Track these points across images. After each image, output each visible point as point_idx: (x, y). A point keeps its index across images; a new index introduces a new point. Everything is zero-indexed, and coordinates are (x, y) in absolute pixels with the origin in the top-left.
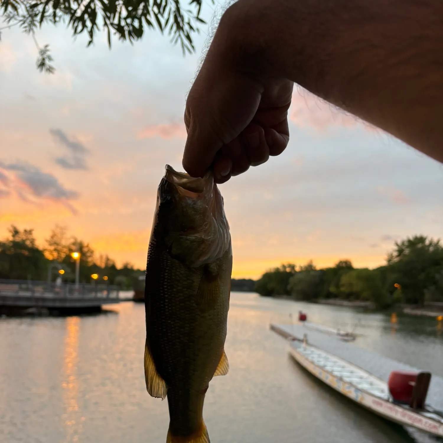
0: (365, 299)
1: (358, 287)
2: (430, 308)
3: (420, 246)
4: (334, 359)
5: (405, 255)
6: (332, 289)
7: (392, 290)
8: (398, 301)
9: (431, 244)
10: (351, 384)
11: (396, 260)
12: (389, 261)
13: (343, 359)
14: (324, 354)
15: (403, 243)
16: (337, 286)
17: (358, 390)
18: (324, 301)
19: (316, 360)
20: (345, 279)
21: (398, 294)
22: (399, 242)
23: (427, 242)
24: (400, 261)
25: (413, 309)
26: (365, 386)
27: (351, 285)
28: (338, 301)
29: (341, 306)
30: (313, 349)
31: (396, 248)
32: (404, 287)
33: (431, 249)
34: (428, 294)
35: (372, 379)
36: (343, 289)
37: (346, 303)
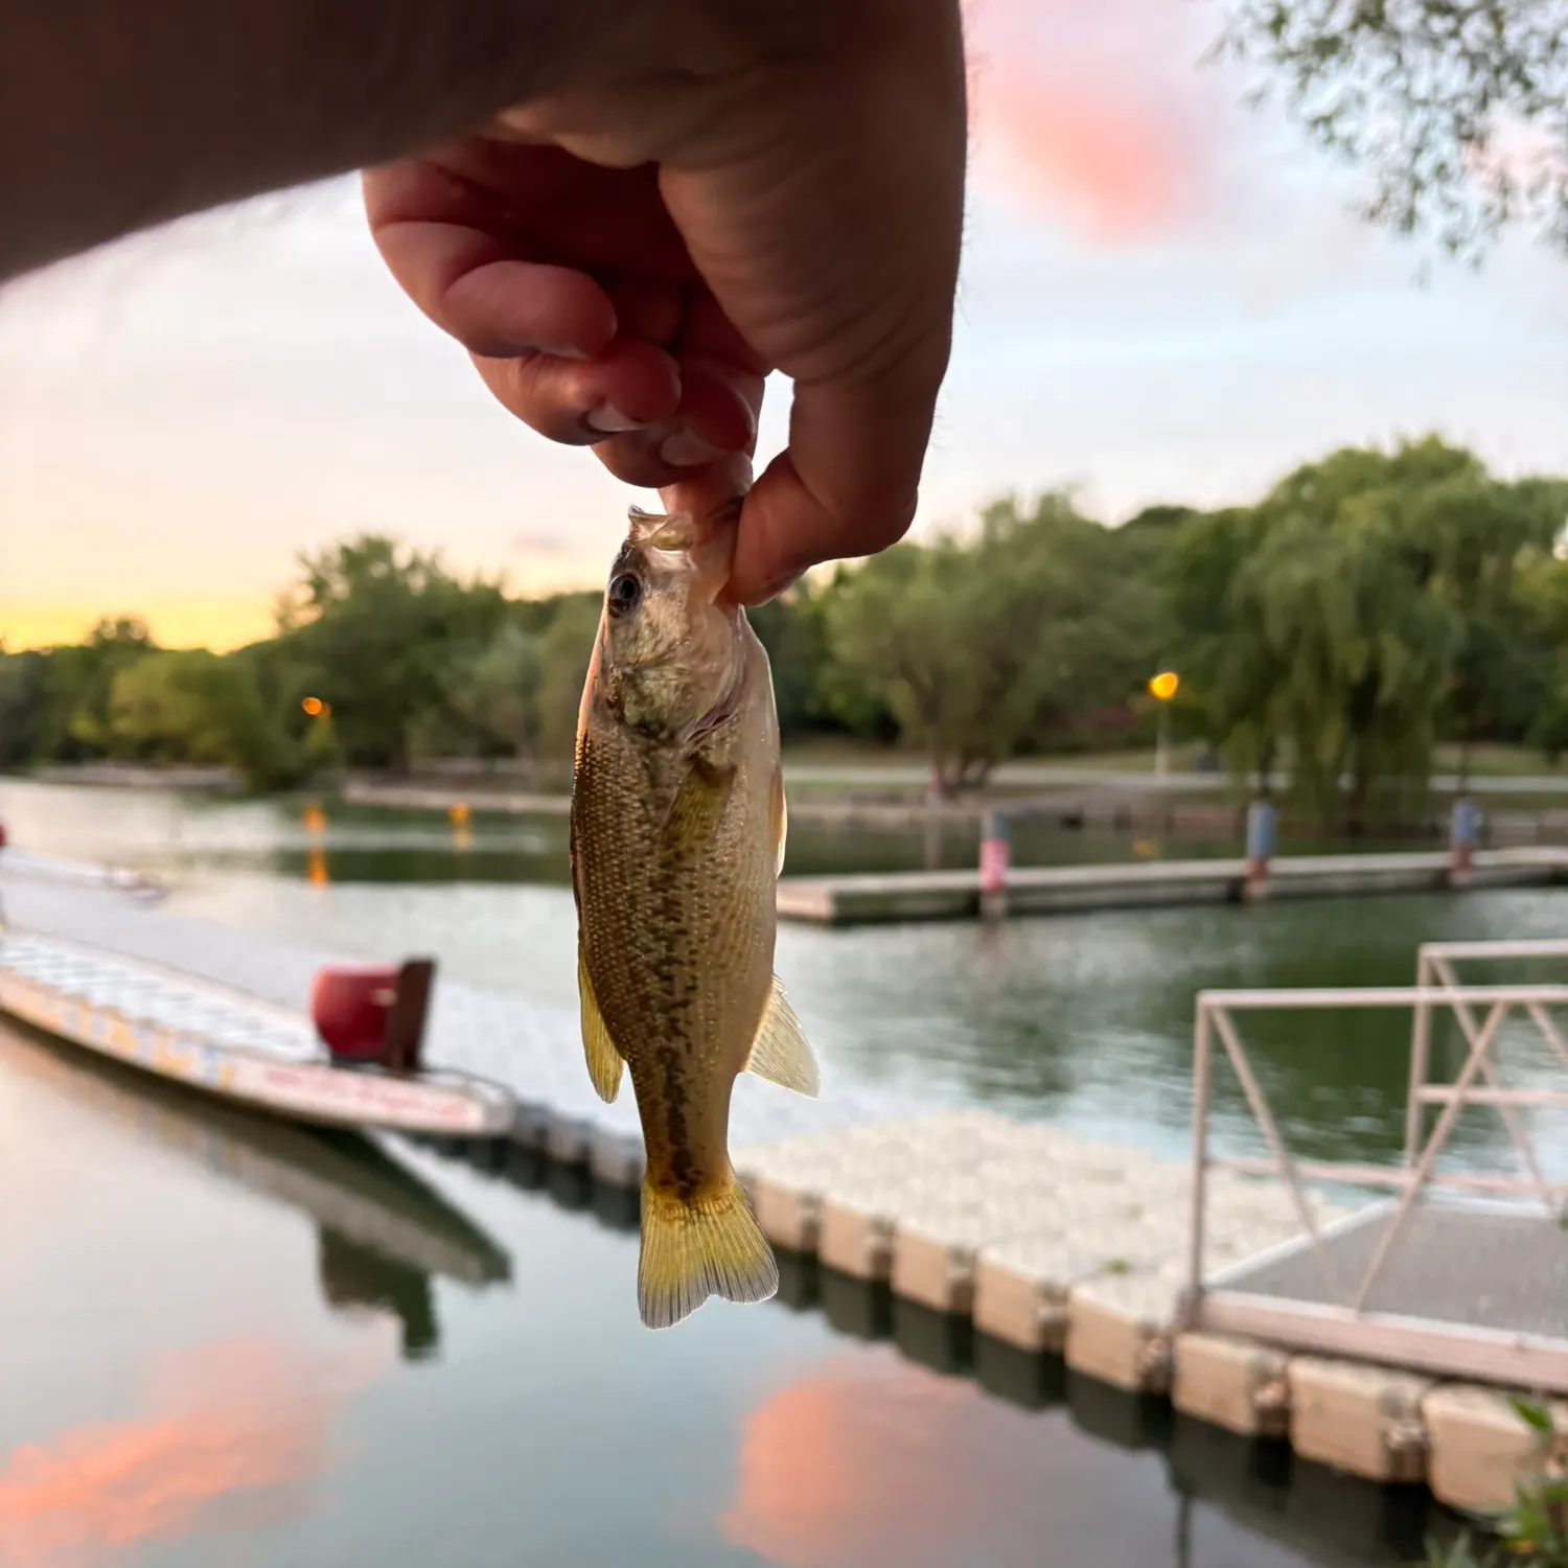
0: (208, 760)
1: (179, 714)
2: (429, 780)
3: (378, 570)
4: (113, 965)
5: (335, 602)
6: (83, 726)
7: (300, 725)
8: (323, 760)
9: (415, 565)
10: (186, 1037)
11: (307, 616)
12: (282, 620)
13: (145, 960)
14: (72, 956)
15: (326, 559)
16: (101, 712)
17: (211, 1048)
18: (52, 772)
19: (46, 975)
20: (127, 687)
21: (321, 736)
22: (314, 556)
23: (401, 558)
24: (322, 622)
25: (375, 784)
26: (233, 1035)
27: (151, 708)
28: (109, 771)
29: (123, 786)
30: (29, 942)
31: (305, 574)
32: (340, 710)
33: (418, 582)
34: (418, 734)
35: (255, 1011)
36: (123, 726)
37: (138, 776)
